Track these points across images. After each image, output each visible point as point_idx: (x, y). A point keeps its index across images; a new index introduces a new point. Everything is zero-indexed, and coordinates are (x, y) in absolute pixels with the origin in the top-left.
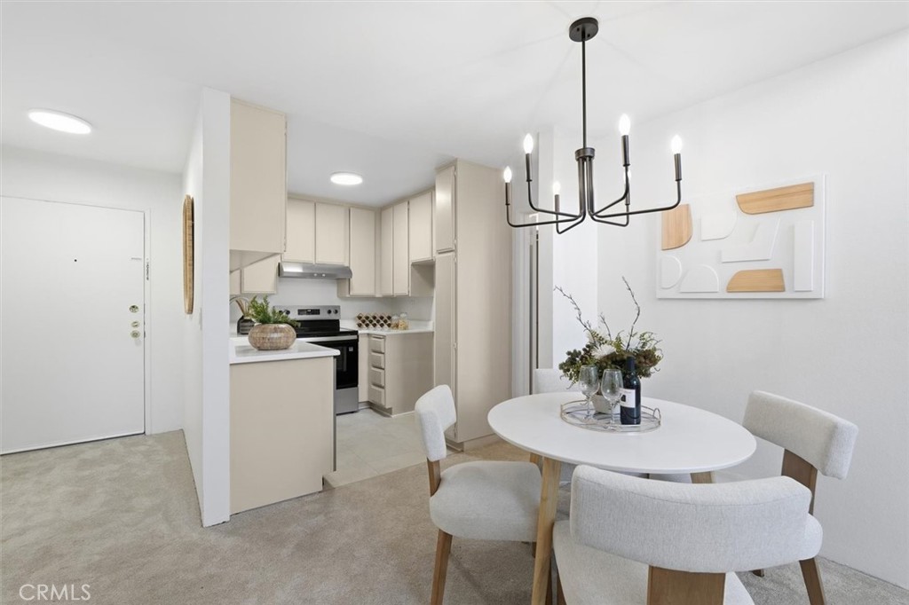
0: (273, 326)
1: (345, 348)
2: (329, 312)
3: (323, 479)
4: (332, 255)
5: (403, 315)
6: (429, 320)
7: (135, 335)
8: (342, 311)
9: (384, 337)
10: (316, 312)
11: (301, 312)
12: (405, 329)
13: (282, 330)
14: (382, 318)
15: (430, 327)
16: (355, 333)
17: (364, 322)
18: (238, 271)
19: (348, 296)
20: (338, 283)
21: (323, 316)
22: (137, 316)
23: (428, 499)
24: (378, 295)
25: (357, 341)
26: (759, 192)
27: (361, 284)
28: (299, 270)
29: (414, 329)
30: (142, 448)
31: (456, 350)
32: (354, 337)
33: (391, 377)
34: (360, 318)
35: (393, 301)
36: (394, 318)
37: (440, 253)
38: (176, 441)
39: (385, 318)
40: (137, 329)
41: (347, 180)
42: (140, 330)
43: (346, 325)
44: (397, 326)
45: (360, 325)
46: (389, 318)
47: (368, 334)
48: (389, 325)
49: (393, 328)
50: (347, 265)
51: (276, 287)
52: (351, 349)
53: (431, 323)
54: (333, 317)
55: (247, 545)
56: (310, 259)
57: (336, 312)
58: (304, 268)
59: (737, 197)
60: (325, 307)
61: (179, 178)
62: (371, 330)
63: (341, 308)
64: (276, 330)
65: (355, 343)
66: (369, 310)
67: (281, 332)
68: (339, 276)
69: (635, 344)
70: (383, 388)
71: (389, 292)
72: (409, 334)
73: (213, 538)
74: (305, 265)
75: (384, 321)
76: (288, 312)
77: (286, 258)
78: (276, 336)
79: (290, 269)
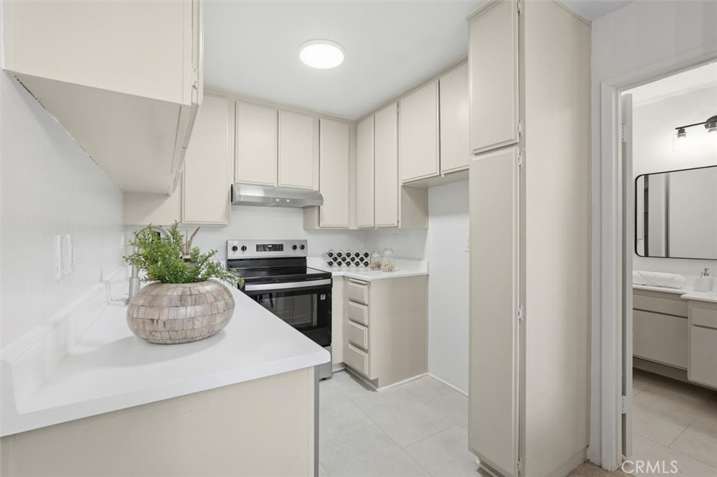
1: (315, 296)
2: (295, 247)
4: (297, 178)
6: (420, 259)
8: (309, 247)
9: (367, 283)
10: (279, 247)
11: (259, 247)
12: (390, 270)
13: (197, 299)
14: (356, 254)
15: (422, 269)
16: (328, 276)
17: (336, 259)
18: (177, 195)
19: (317, 228)
20: (305, 213)
21: (287, 252)
24: (352, 228)
25: (331, 285)
27: (333, 213)
28: (258, 193)
29: (401, 271)
31: (523, 322)
32: (327, 282)
33: (377, 336)
34: (331, 255)
35: (367, 233)
36: (375, 255)
37: (482, 153)
43: (315, 264)
44: (379, 266)
45: (330, 264)
46: (366, 254)
47: (343, 277)
48: (366, 264)
49: (373, 268)
50: (316, 189)
51: (228, 217)
52: (323, 297)
53: (424, 264)
54: (298, 253)
56: (271, 181)
57: (303, 247)
58: (266, 191)
60: (289, 241)
62: (346, 271)
63: (308, 242)
64: (182, 301)
65: (327, 290)
66: (343, 245)
67: (195, 303)
68: (306, 203)
70: (366, 351)
71: (368, 223)
75: (361, 259)
76: (244, 248)
77: (240, 178)
78: (189, 311)
79: (245, 193)
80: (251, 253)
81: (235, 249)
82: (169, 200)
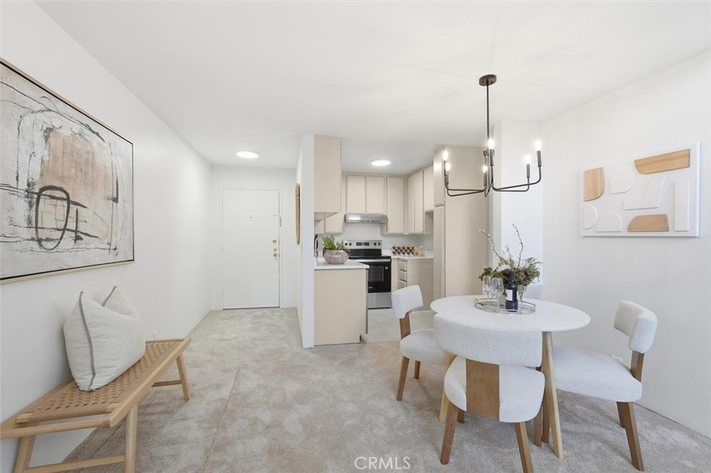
0: (335, 251)
1: (384, 267)
2: (375, 244)
3: (360, 337)
4: (376, 209)
5: (420, 247)
7: (275, 255)
8: (383, 244)
9: (406, 261)
10: (367, 244)
11: (358, 244)
12: (422, 256)
13: (340, 254)
14: (408, 248)
16: (389, 257)
17: (397, 251)
18: (323, 221)
19: (386, 234)
20: (380, 226)
21: (371, 247)
22: (276, 246)
23: (400, 341)
24: (406, 233)
25: (391, 262)
26: (647, 159)
27: (394, 226)
28: (358, 218)
29: (428, 256)
30: (279, 313)
31: (445, 270)
32: (389, 260)
34: (394, 248)
35: (417, 237)
36: (415, 248)
37: (437, 206)
38: (293, 312)
39: (411, 248)
40: (276, 252)
41: (381, 163)
42: (277, 252)
43: (385, 253)
44: (417, 254)
45: (394, 253)
46: (413, 248)
47: (398, 259)
48: (413, 253)
49: (415, 255)
50: (385, 214)
51: (343, 229)
52: (386, 268)
54: (377, 247)
55: (320, 358)
56: (363, 211)
57: (379, 244)
58: (361, 217)
59: (635, 161)
60: (372, 241)
61: (293, 171)
62: (401, 256)
63: (382, 241)
64: (337, 254)
65: (389, 264)
66: (400, 243)
68: (381, 222)
69: (523, 265)
71: (412, 231)
72: (426, 259)
73: (306, 353)
74: (362, 215)
75: (410, 251)
76: (350, 244)
77: (349, 211)
78: (337, 256)
79: (351, 218)
80: (354, 247)
81: (346, 244)
82: (320, 222)
